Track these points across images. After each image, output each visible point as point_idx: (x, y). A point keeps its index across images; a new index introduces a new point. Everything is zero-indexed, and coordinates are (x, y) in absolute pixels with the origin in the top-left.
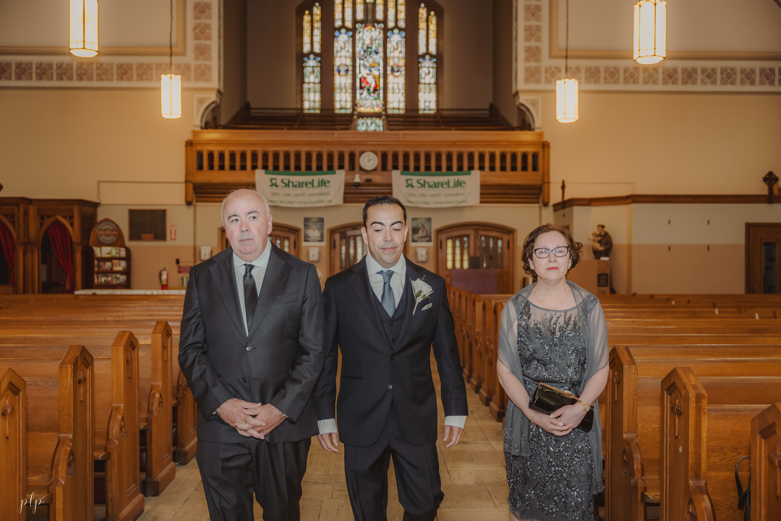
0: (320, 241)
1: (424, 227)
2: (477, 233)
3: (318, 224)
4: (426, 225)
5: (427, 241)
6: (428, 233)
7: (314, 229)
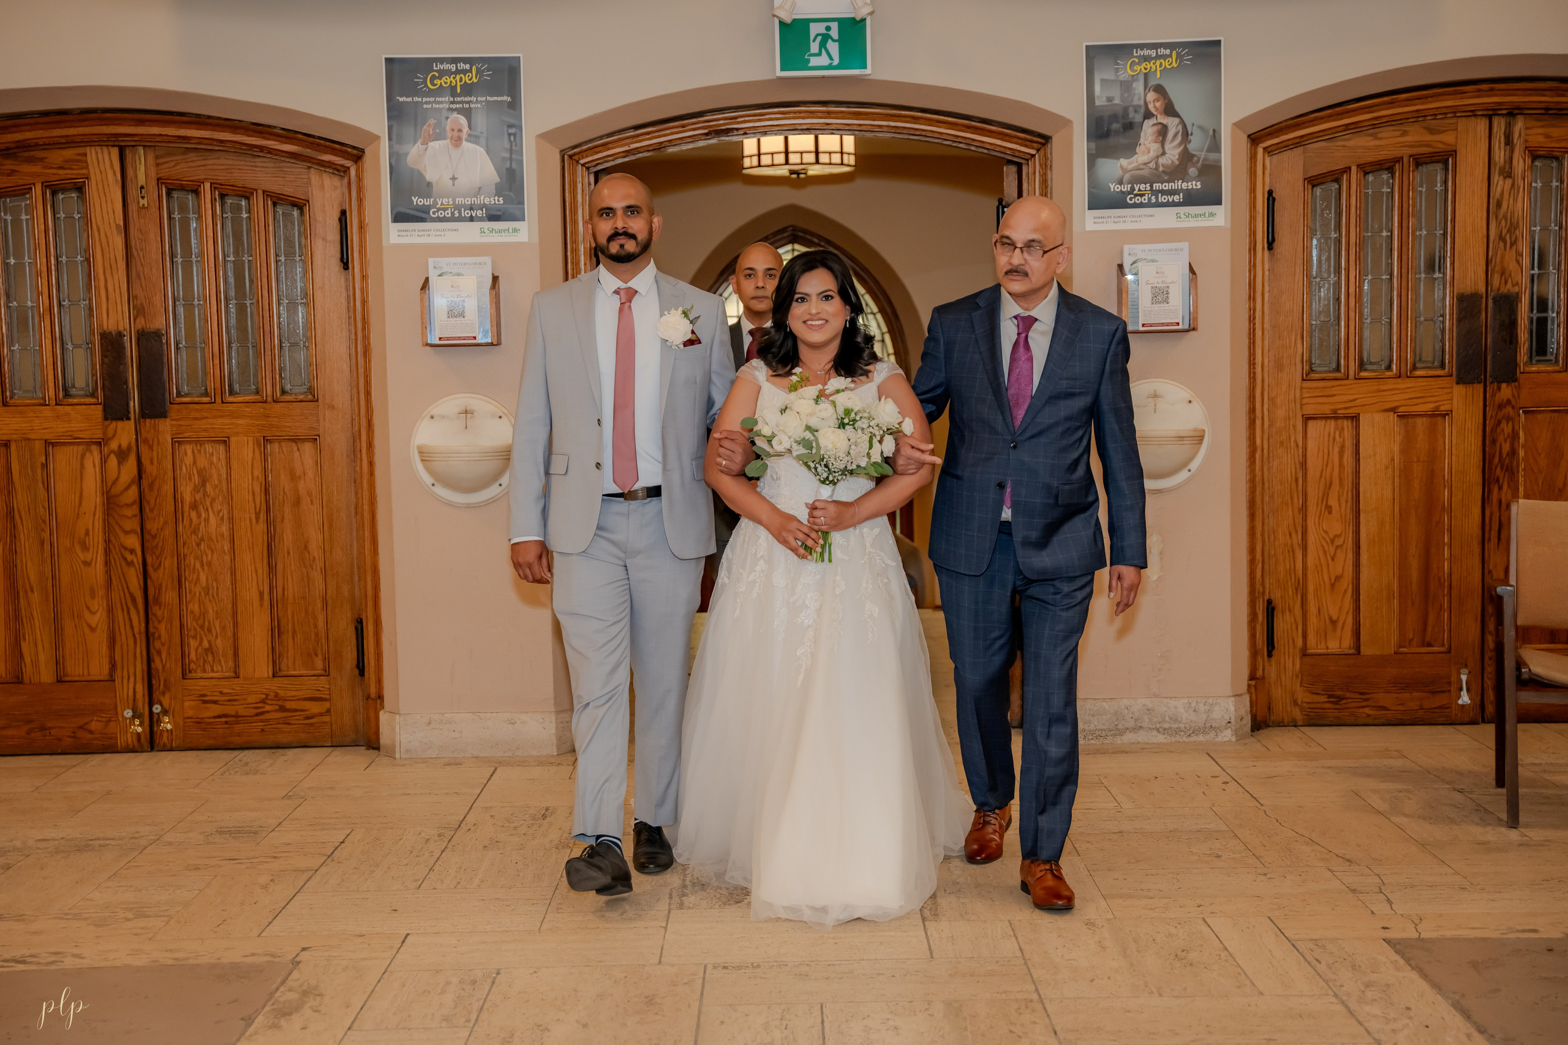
0: (494, 216)
1: (1170, 110)
2: (1509, 141)
3: (477, 102)
4: (1183, 93)
5: (1191, 199)
6: (1197, 144)
7: (457, 142)
